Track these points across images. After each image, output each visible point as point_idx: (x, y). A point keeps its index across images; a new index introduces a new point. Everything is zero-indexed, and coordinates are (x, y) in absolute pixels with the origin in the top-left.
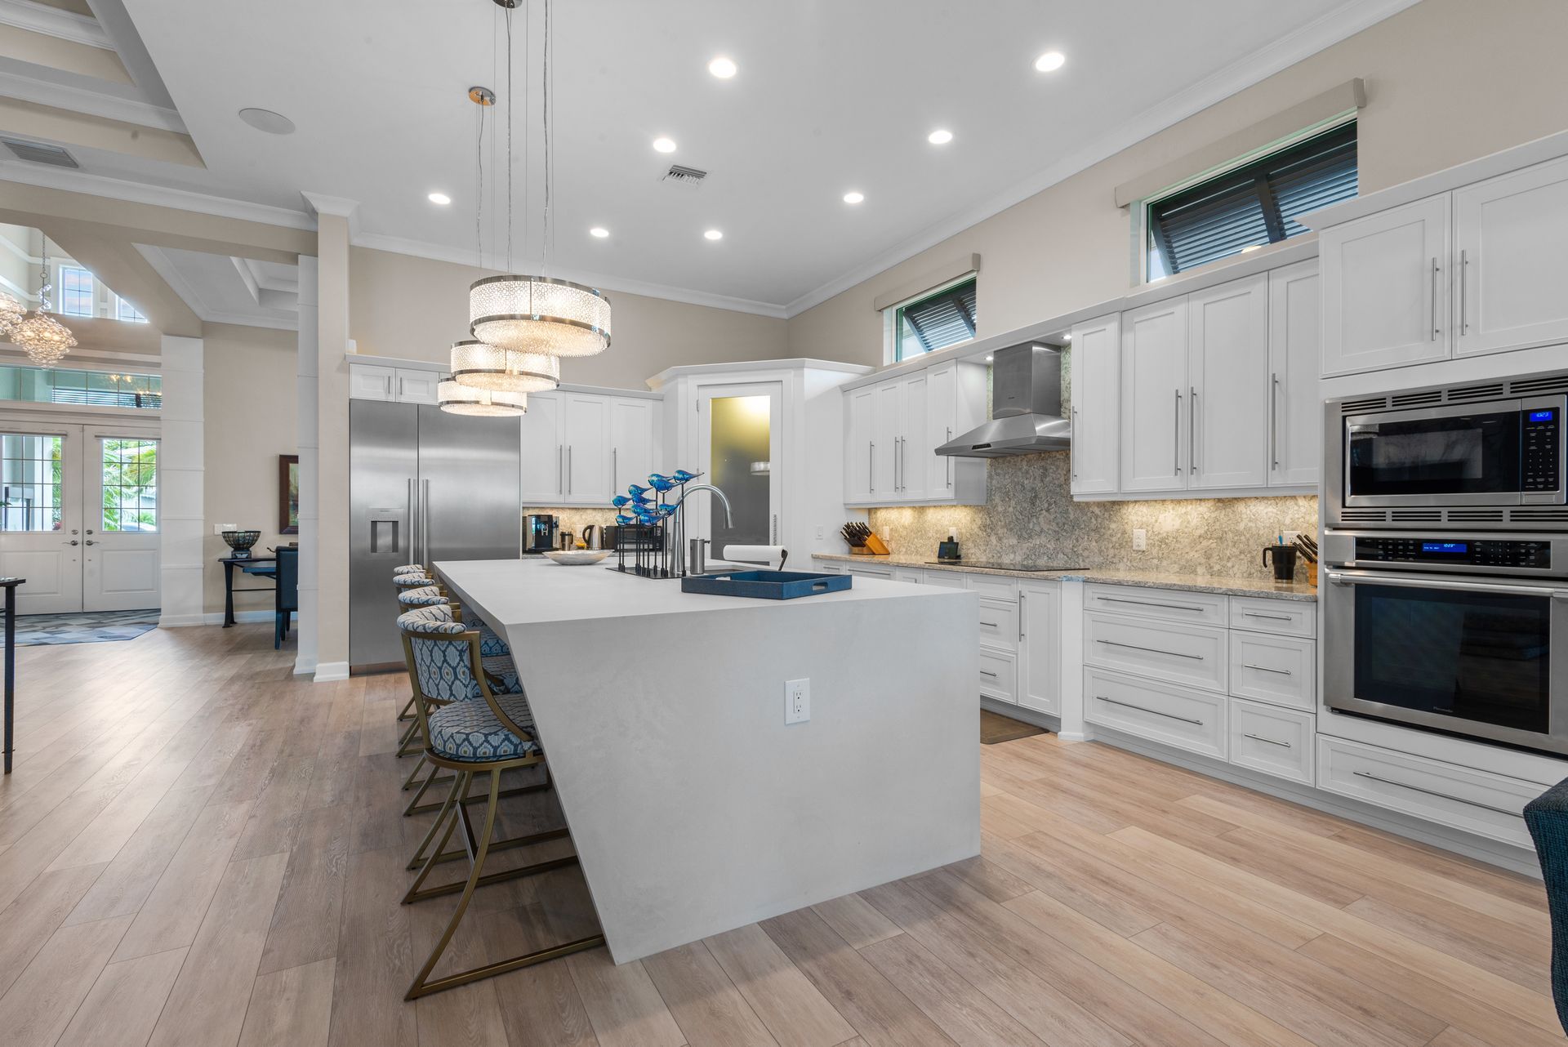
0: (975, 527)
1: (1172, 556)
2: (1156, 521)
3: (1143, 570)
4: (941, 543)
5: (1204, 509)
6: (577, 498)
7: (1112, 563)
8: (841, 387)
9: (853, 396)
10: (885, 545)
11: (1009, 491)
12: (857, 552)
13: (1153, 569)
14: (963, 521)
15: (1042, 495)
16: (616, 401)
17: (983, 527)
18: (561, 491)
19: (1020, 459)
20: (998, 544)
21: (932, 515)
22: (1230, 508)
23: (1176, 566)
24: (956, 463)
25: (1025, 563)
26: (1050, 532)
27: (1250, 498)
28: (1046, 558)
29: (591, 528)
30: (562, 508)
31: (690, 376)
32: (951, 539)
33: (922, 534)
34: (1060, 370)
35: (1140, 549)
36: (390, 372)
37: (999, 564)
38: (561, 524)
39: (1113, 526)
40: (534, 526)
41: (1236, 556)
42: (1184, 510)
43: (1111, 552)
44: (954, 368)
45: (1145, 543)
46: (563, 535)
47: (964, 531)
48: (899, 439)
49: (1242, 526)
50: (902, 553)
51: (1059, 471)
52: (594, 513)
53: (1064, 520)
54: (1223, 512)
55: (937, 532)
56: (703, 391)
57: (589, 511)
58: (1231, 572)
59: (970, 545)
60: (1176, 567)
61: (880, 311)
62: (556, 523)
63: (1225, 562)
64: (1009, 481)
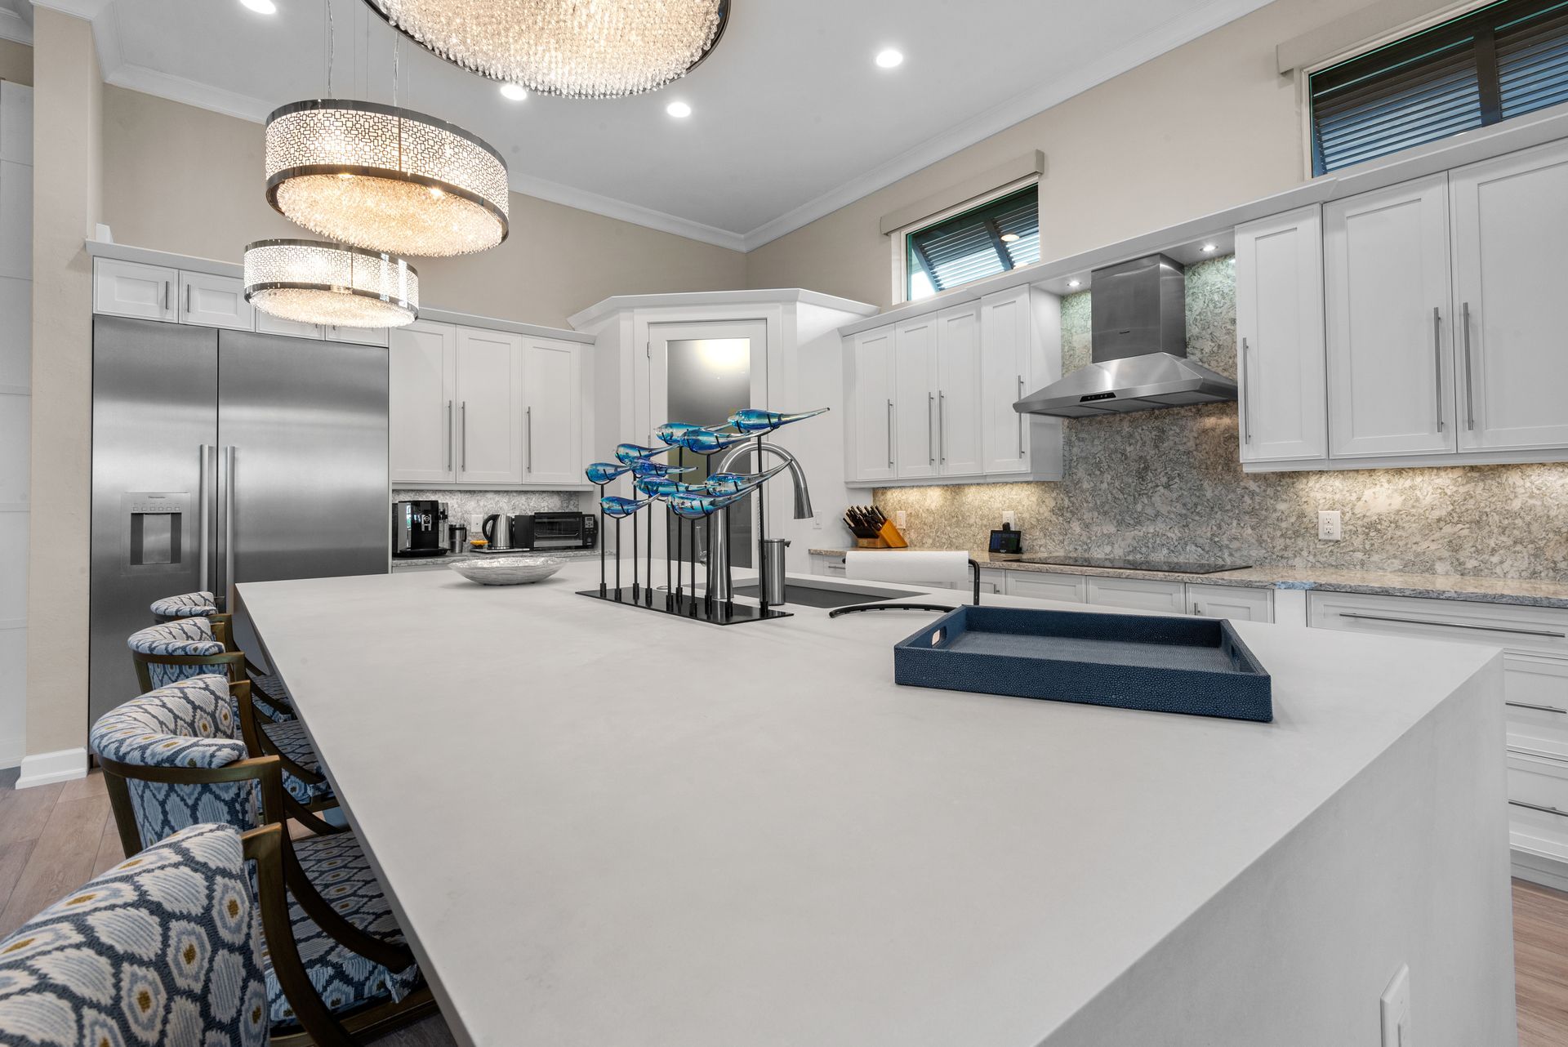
0: (1043, 509)
1: (1388, 547)
2: (1359, 499)
3: (1336, 567)
4: (992, 532)
5: (1444, 480)
6: (474, 475)
7: (1282, 557)
8: (839, 329)
9: (858, 342)
10: (901, 534)
11: (1100, 462)
12: (866, 545)
13: (1355, 565)
14: (1026, 502)
15: (1158, 466)
16: (529, 342)
17: (1059, 511)
18: (450, 466)
19: (1118, 418)
20: (1084, 533)
21: (974, 497)
22: (1492, 479)
23: (1397, 562)
24: (1033, 425)
25: (1130, 558)
26: (1173, 516)
27: (1530, 465)
28: (1165, 551)
29: (494, 518)
30: (451, 491)
31: (635, 310)
32: (1006, 526)
33: (958, 521)
34: (1183, 297)
35: (1331, 538)
36: (170, 275)
37: (1086, 560)
38: (450, 513)
39: (1282, 506)
40: (409, 517)
41: (1508, 548)
42: (1408, 483)
43: (1280, 543)
44: (1026, 296)
45: (1339, 530)
46: (452, 529)
47: (1026, 515)
48: (935, 395)
49: (1516, 505)
50: (926, 546)
51: (1186, 433)
52: (497, 497)
53: (1195, 500)
54: (1481, 484)
55: (982, 517)
56: (654, 330)
57: (490, 496)
58: (1498, 570)
59: (1037, 533)
60: (1397, 564)
61: (887, 234)
62: (443, 513)
63: (1486, 557)
64: (1100, 448)
